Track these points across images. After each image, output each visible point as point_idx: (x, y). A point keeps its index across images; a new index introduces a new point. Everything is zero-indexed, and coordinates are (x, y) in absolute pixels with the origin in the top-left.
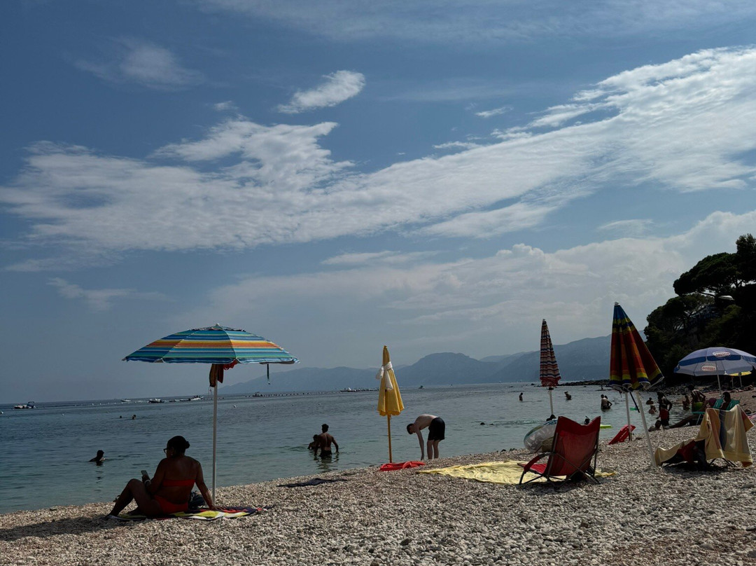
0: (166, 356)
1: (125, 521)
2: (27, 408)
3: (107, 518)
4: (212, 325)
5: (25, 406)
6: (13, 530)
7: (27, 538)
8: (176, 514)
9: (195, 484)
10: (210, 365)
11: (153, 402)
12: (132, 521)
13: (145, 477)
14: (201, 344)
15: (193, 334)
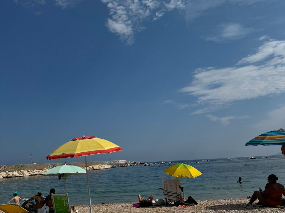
0: (262, 143)
1: (256, 207)
2: (206, 161)
3: (248, 205)
4: (279, 129)
5: (205, 160)
6: (214, 206)
7: (222, 210)
8: (276, 206)
9: (283, 194)
10: (281, 146)
11: (251, 159)
12: (259, 208)
13: (261, 190)
14: (276, 137)
15: (271, 133)
